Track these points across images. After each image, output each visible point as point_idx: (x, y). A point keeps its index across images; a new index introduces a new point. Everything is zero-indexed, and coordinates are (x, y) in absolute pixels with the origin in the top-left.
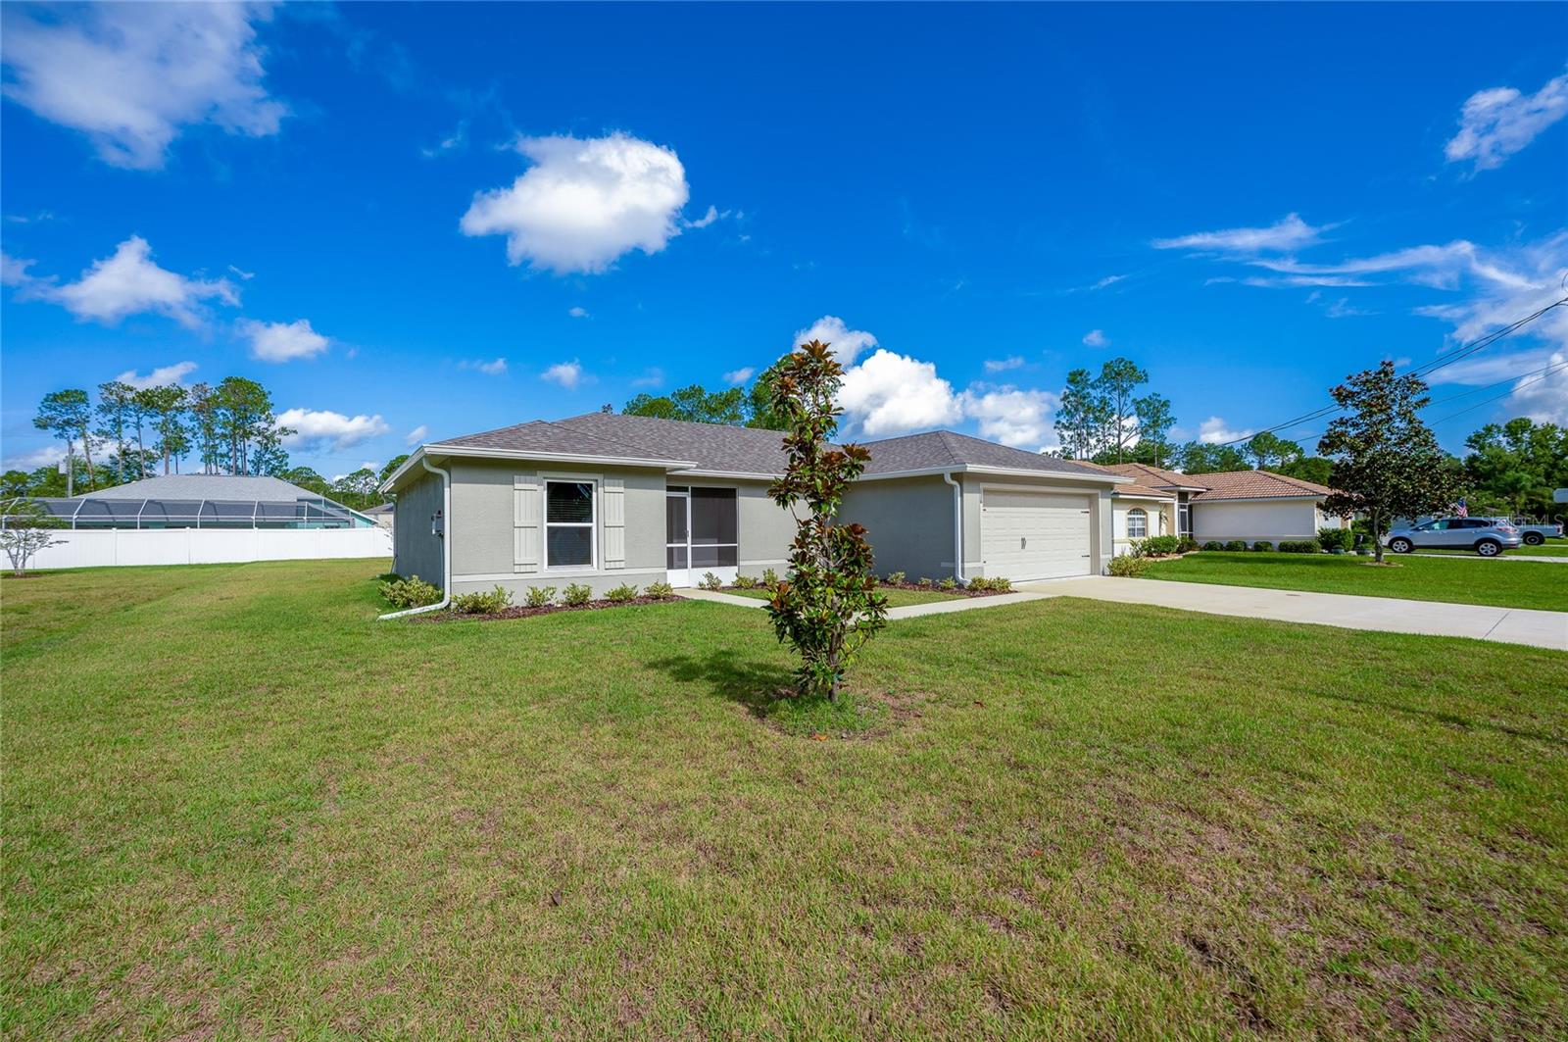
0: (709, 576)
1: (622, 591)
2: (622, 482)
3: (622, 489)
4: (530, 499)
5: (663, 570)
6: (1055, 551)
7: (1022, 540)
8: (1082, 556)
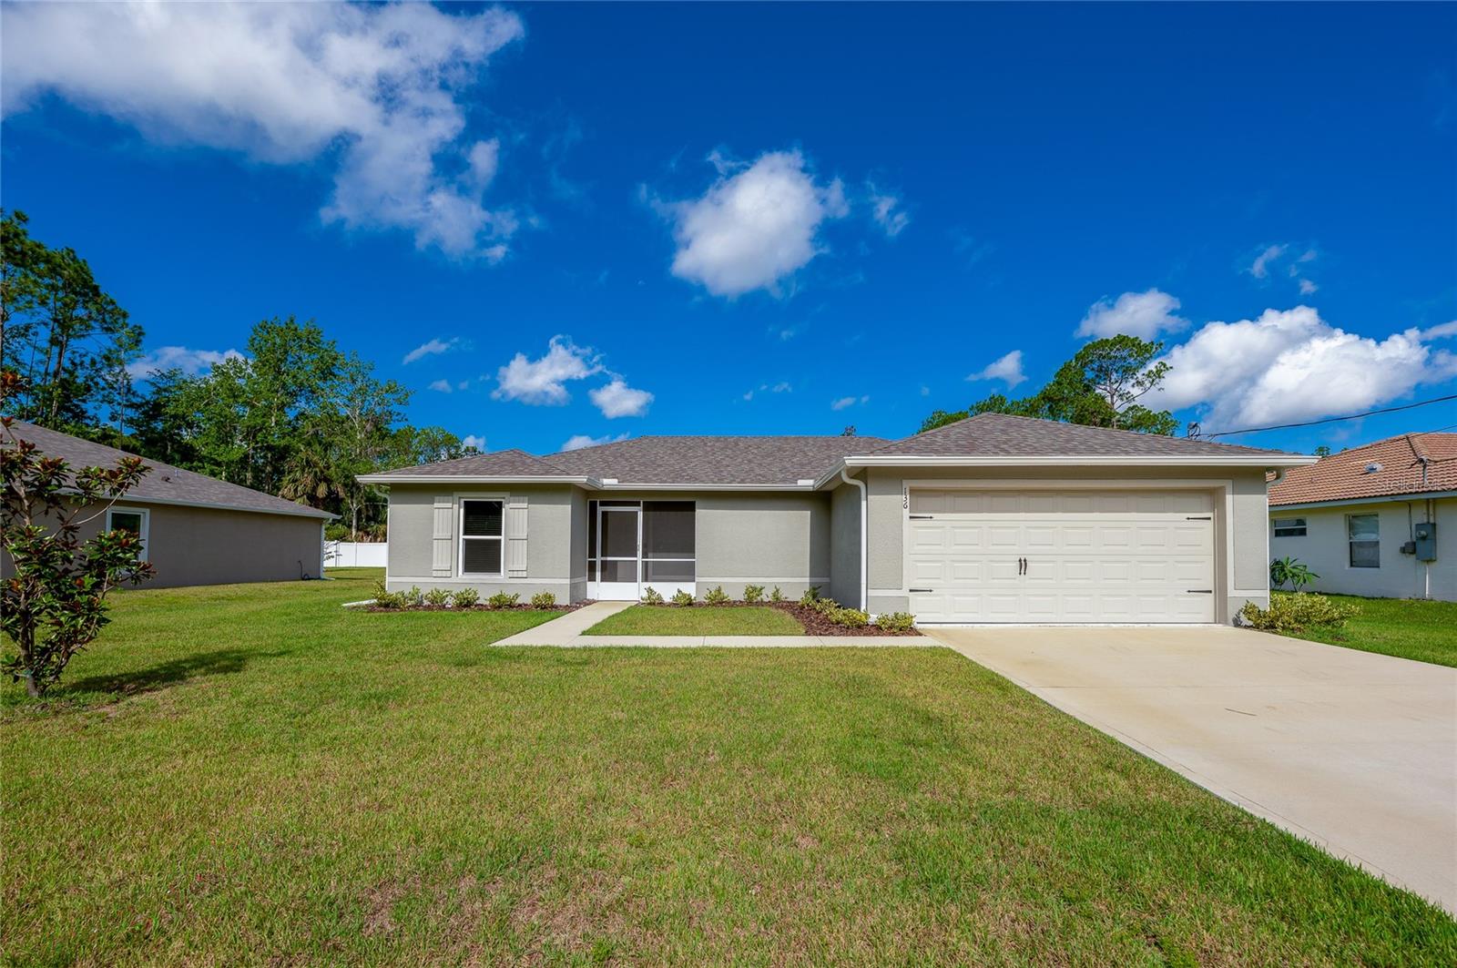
0: (650, 591)
1: (498, 599)
2: (526, 498)
3: (525, 505)
4: (447, 517)
5: (568, 581)
6: (1107, 581)
7: (1020, 561)
8: (1189, 591)
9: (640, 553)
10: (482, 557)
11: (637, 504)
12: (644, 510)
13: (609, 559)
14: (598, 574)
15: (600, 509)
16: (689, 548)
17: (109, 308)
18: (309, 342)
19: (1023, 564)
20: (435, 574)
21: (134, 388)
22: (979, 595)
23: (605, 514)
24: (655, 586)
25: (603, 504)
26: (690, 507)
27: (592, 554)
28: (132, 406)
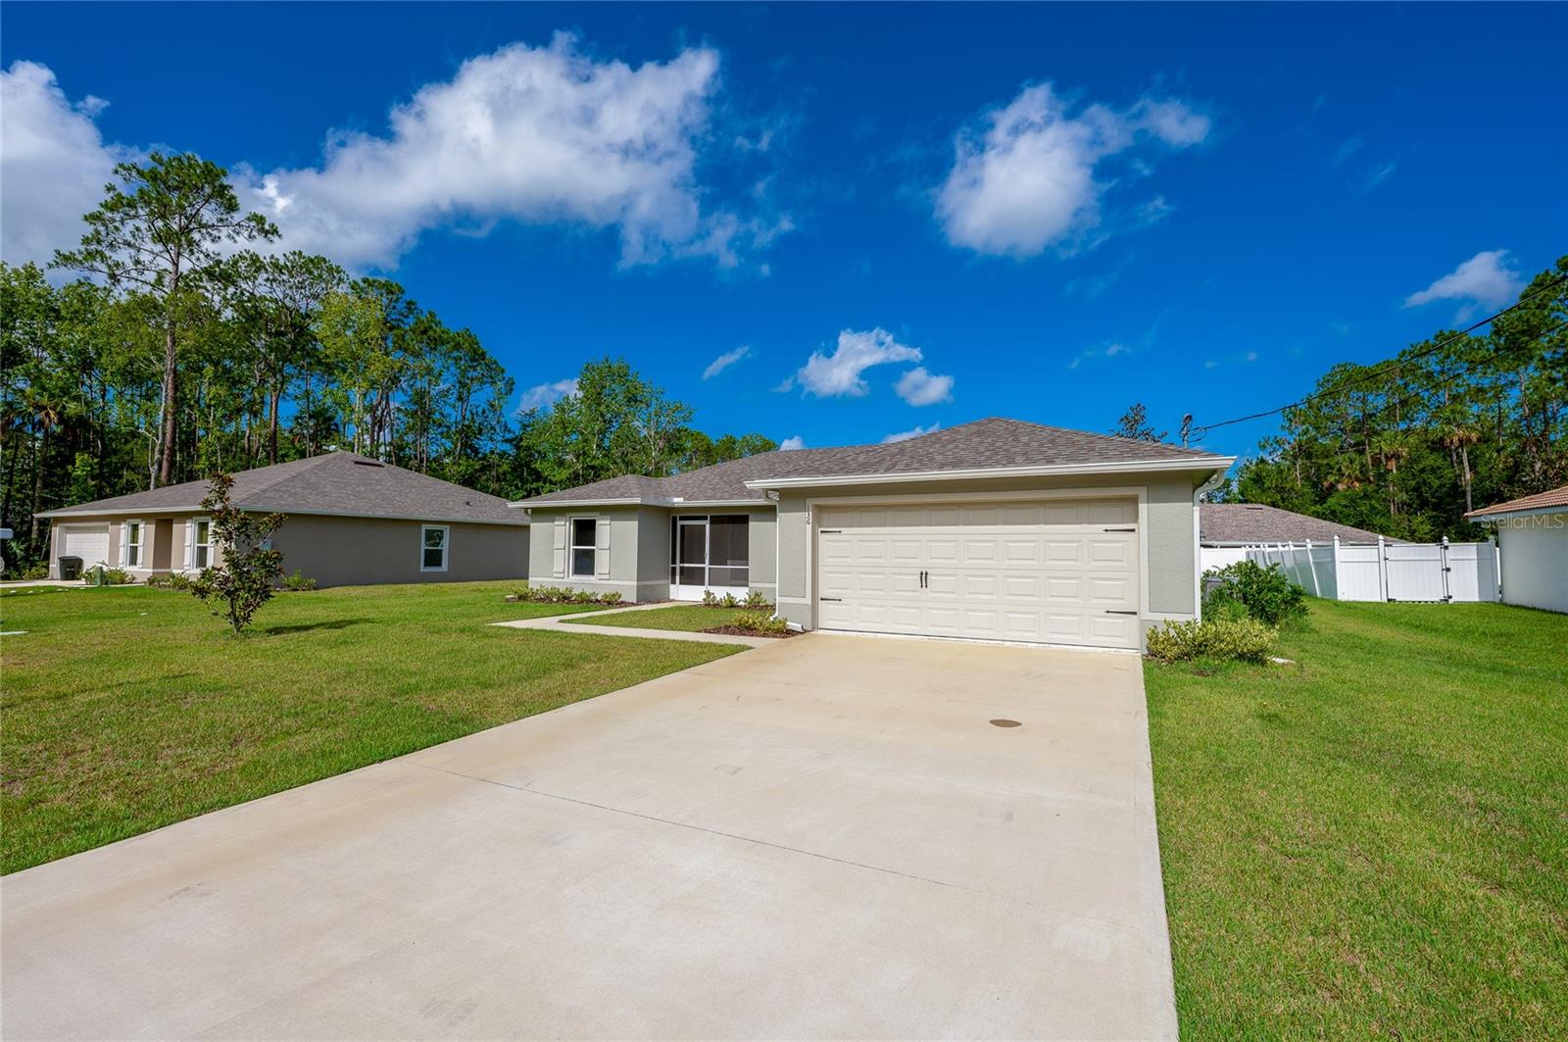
0: (708, 594)
1: (582, 595)
2: (610, 516)
3: (608, 522)
4: (563, 532)
5: (635, 583)
6: (1011, 598)
7: (922, 574)
8: (1108, 612)
9: (707, 560)
10: (584, 563)
11: (705, 518)
12: (711, 523)
13: (686, 565)
14: (678, 578)
15: (680, 523)
16: (743, 556)
17: (494, 366)
18: (619, 376)
19: (924, 577)
20: (555, 575)
21: (509, 426)
22: (882, 606)
23: (682, 527)
24: (712, 589)
25: (682, 518)
26: (744, 520)
27: (674, 562)
28: (507, 441)
